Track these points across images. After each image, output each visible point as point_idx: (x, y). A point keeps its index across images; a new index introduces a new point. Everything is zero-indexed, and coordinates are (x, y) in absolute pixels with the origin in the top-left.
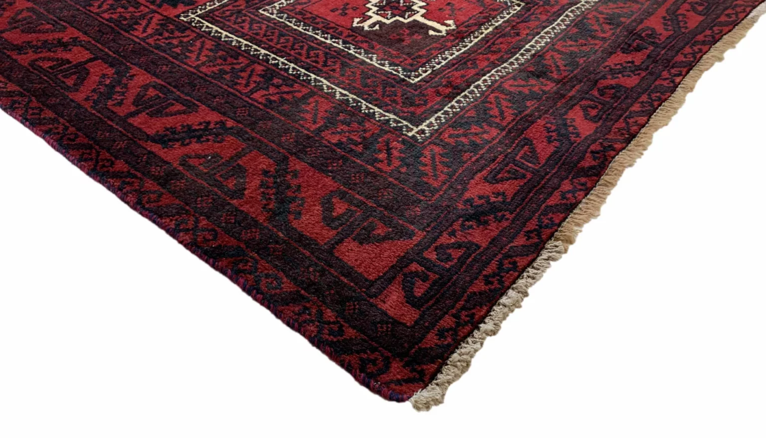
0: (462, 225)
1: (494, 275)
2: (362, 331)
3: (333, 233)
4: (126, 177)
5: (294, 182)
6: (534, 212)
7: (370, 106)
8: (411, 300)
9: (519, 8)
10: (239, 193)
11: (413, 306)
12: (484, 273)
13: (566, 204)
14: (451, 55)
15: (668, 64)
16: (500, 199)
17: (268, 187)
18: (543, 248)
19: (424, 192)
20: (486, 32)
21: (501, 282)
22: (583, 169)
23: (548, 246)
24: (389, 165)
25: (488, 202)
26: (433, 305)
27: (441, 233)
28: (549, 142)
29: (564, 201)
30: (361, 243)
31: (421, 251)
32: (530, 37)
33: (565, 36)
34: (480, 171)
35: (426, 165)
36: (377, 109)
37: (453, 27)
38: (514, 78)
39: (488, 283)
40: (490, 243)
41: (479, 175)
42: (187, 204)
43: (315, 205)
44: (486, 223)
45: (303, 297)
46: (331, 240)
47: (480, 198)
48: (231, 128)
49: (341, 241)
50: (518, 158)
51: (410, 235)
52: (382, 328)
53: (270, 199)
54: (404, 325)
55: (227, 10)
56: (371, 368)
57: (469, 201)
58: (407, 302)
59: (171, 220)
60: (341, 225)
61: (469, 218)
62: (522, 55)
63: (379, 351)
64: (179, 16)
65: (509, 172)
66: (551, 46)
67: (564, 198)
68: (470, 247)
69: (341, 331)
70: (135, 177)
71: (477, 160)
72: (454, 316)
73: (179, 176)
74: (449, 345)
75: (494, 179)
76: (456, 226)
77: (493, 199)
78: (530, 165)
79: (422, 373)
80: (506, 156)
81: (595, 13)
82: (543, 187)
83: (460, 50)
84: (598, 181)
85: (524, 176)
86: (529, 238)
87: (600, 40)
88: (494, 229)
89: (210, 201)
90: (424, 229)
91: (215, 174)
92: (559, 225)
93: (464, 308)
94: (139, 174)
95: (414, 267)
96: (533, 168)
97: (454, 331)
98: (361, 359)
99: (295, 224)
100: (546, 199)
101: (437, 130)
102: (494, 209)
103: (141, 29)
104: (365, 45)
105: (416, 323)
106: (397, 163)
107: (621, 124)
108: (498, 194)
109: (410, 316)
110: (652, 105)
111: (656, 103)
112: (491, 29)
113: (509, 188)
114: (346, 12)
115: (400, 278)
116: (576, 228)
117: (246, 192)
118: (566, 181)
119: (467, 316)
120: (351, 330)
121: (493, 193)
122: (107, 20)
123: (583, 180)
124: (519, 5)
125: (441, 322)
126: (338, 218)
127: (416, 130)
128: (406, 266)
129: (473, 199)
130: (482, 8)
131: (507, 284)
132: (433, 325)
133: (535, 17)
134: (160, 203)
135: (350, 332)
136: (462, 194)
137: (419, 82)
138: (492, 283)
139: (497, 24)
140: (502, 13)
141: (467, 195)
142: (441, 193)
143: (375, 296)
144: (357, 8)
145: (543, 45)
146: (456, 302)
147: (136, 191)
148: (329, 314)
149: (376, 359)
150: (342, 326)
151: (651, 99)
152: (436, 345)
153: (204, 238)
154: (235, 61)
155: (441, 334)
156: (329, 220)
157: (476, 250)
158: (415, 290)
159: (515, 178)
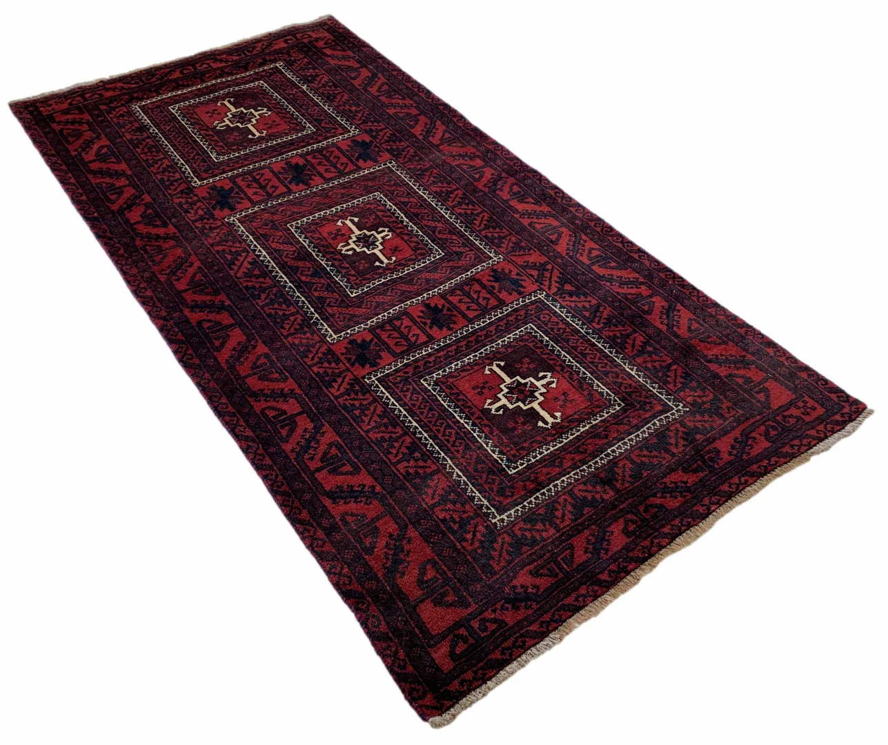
0: (503, 606)
1: (509, 648)
2: (416, 668)
3: (420, 592)
4: (307, 525)
5: (406, 548)
6: (551, 607)
7: (474, 489)
8: (452, 655)
9: (618, 408)
10: (370, 550)
11: (452, 659)
12: (503, 645)
13: (576, 606)
14: (547, 451)
15: (713, 491)
16: (534, 591)
17: (390, 548)
18: (548, 635)
19: (487, 573)
20: (582, 430)
21: (511, 655)
22: (600, 579)
23: (551, 635)
24: (471, 545)
25: (525, 592)
26: (464, 662)
27: (487, 610)
28: (586, 552)
29: (576, 603)
30: (435, 605)
31: (470, 620)
32: (615, 442)
33: (645, 445)
34: (529, 564)
35: (496, 550)
36: (478, 494)
37: (559, 420)
38: (585, 484)
39: (503, 653)
40: (515, 624)
41: (528, 568)
42: (339, 554)
43: (415, 569)
44: (518, 608)
45: (390, 639)
46: (418, 598)
47: (522, 586)
48: (378, 493)
49: (422, 601)
50: (559, 559)
51: (468, 605)
52: (429, 670)
53: (389, 558)
54: (443, 671)
55: (399, 376)
56: (415, 694)
57: (514, 587)
58: (449, 656)
59: (328, 564)
60: (427, 587)
61: (508, 601)
62: (602, 459)
63: (422, 685)
64: (364, 377)
65: (548, 569)
66: (627, 456)
67: (577, 600)
68: (501, 623)
69: (404, 668)
70: (312, 526)
71: (531, 555)
72: (474, 672)
73: (338, 530)
74: (464, 691)
75: (535, 574)
76: (498, 606)
77: (530, 590)
78: (565, 566)
79: (443, 705)
80: (551, 555)
81: (678, 425)
82: (565, 588)
83: (556, 445)
84: (606, 592)
85: (556, 575)
86: (541, 626)
87: (670, 455)
88: (522, 614)
89: (353, 554)
90: (477, 603)
91: (360, 532)
92: (565, 621)
93: (482, 668)
94: (315, 524)
95: (462, 631)
96: (566, 570)
97: (471, 682)
98: (411, 687)
99: (399, 581)
100: (564, 598)
101: (512, 522)
102: (527, 598)
103: (336, 387)
104: (486, 430)
105: (450, 672)
106: (477, 544)
107: (647, 543)
108: (534, 586)
109: (447, 665)
110: (680, 530)
111: (683, 528)
112: (588, 427)
113: (544, 582)
114: (483, 391)
115: (451, 637)
116: (576, 625)
117: (375, 550)
118: (584, 587)
119: (481, 674)
120: (410, 667)
121: (532, 585)
122: (315, 374)
123: (596, 588)
124: (619, 405)
125: (465, 674)
126: (427, 582)
127: (498, 518)
128: (457, 629)
129: (517, 586)
130: (589, 403)
131: (514, 657)
132: (459, 675)
133: (628, 421)
134: (324, 549)
135: (410, 669)
136: (512, 580)
137: (515, 473)
138: (505, 654)
139: (594, 423)
140: (602, 411)
141: (515, 582)
142: (498, 576)
143: (432, 647)
144: (493, 388)
145: (623, 451)
146: (479, 663)
147: (311, 536)
148: (401, 653)
149: (419, 690)
150: (407, 663)
151: (682, 524)
152: (456, 690)
153: (344, 582)
154: (393, 430)
155: (462, 684)
156: (420, 582)
157: (504, 627)
158: (457, 648)
159: (550, 576)
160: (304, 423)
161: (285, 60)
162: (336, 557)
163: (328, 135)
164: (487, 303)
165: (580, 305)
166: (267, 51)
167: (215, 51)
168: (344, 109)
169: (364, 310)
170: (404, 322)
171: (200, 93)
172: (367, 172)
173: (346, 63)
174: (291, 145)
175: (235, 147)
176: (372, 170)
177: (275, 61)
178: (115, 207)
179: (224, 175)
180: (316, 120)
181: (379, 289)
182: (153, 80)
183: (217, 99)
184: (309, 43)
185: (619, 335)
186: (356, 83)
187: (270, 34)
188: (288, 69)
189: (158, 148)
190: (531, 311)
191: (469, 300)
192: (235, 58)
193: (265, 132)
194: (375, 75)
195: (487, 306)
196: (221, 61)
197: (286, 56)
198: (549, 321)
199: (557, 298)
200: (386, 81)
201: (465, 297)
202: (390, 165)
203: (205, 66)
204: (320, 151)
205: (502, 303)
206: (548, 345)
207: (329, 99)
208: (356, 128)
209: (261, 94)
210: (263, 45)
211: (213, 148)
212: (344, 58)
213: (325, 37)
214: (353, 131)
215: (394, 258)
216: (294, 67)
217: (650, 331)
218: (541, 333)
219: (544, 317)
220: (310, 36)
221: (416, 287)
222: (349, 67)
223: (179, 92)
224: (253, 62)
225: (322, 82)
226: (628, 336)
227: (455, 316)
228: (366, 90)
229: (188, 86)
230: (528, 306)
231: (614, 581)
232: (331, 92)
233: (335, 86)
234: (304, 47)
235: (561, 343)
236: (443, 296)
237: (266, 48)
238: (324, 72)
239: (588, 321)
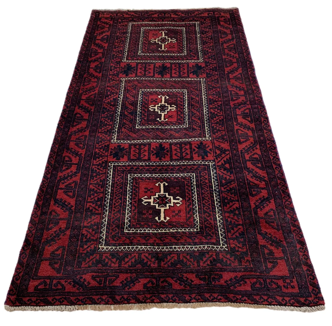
1: (56, 300)
2: (20, 284)
3: (49, 256)
4: (38, 207)
5: (61, 237)
6: (86, 295)
7: (105, 230)
8: (36, 288)
9: (195, 230)
10: (48, 229)
11: (34, 289)
12: (56, 297)
13: (96, 301)
14: (148, 231)
15: (199, 294)
17: (55, 233)
18: (74, 305)
19: (77, 265)
20: (171, 231)
21: (55, 303)
22: (115, 297)
23: (76, 306)
24: (83, 251)
25: (83, 282)
26: (37, 293)
27: (64, 279)
28: (121, 283)
30: (49, 265)
31: (54, 279)
32: (180, 244)
33: (191, 254)
34: (95, 273)
35: (89, 259)
36: (105, 232)
37: (165, 221)
38: (149, 254)
39: (53, 300)
40: (68, 292)
41: (93, 273)
42: (38, 224)
43: (56, 246)
44: (75, 287)
45: (23, 266)
47: (84, 279)
48: (71, 210)
49: (46, 260)
50: (108, 278)
51: (59, 273)
52: (24, 287)
53: (51, 237)
54: (27, 291)
55: (122, 168)
56: (11, 292)
57: (81, 278)
59: (31, 225)
60: (52, 256)
61: (74, 281)
62: (167, 248)
63: (16, 291)
64: (110, 162)
65: (100, 280)
66: (178, 253)
67: (98, 299)
68: (64, 287)
69: (17, 280)
71: (99, 269)
72: (37, 299)
73: (45, 215)
75: (94, 278)
76: (69, 281)
77: (86, 283)
78: (107, 283)
79: (16, 303)
80: (107, 275)
81: (214, 254)
82: (99, 291)
83: (154, 231)
84: (113, 304)
85: (100, 284)
86: (75, 300)
87: (198, 265)
88: (74, 290)
89: (42, 227)
90: (63, 274)
91: (52, 220)
92: (86, 304)
93: (40, 300)
94: (41, 208)
95: (48, 281)
96: (106, 285)
97: (32, 302)
98: (12, 289)
99: (46, 247)
100: (94, 295)
101: (106, 251)
102: (82, 285)
103: (97, 161)
104: (133, 208)
105: (30, 293)
106: (85, 252)
107: (149, 296)
108: (89, 283)
109: (31, 290)
110: (168, 300)
111: (171, 300)
112: (175, 231)
113: (93, 283)
114: (148, 192)
115: (42, 280)
116: (90, 309)
117: (50, 231)
118: (106, 296)
119: (38, 302)
120: (19, 281)
121: (88, 281)
122: (95, 152)
123: (110, 300)
124: (197, 229)
125: (33, 298)
126: (55, 254)
127: (103, 246)
128: (47, 279)
130: (185, 221)
131: (55, 304)
132: (31, 296)
133: (194, 238)
134: (34, 219)
136: (83, 274)
137: (126, 232)
139: (179, 231)
140: (187, 228)
141: (84, 276)
142: (80, 269)
143: (33, 279)
144: (153, 192)
145: (179, 250)
146: (41, 297)
147: (36, 212)
148: (21, 274)
149: (14, 292)
150: (19, 279)
151: (172, 298)
152: (25, 301)
153: (30, 235)
154: (100, 189)
155: (28, 300)
156: (53, 253)
157: (63, 290)
158: (40, 286)
159: (98, 283)
160: (74, 169)
161: (201, 22)
162: (36, 224)
163: (189, 58)
164: (186, 156)
165: (225, 176)
166: (198, 16)
167: (178, 10)
168: (205, 50)
169: (135, 135)
170: (146, 147)
171: (158, 25)
172: (190, 79)
173: (226, 31)
174: (172, 58)
175: (150, 51)
176: (192, 79)
177: (196, 21)
178: (90, 60)
179: (136, 61)
180: (190, 51)
181: (149, 130)
182: (146, 15)
183: (159, 30)
184: (217, 17)
185: (229, 198)
186: (221, 40)
187: (205, 9)
188: (199, 26)
189: (124, 42)
190: (200, 168)
191: (179, 151)
192: (183, 15)
193: (166, 49)
194: (233, 39)
195: (184, 157)
196: (177, 15)
197: (203, 20)
198: (203, 176)
199: (217, 168)
200: (235, 43)
201: (179, 149)
202: (202, 80)
203: (169, 15)
204: (179, 64)
205: (192, 159)
206: (193, 186)
207: (203, 43)
208: (203, 59)
209: (180, 33)
210: (198, 13)
211: (142, 49)
212: (226, 28)
213: (227, 17)
214: (201, 60)
215: (167, 120)
216: (202, 26)
217: (245, 204)
218: (195, 180)
219: (203, 174)
220: (220, 14)
221: (164, 135)
222: (225, 32)
223: (150, 23)
224: (188, 19)
225: (208, 36)
226: (232, 201)
227: (168, 155)
228: (222, 44)
229: (155, 21)
230: (201, 165)
231: (120, 302)
232: (207, 41)
233: (211, 39)
234: (214, 18)
235: (199, 188)
236: (171, 144)
237: (198, 14)
238: (212, 31)
239: (220, 185)
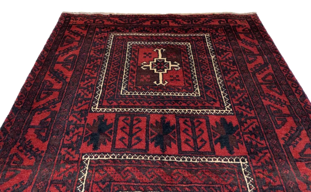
161: (212, 33)
163: (207, 104)
166: (205, 24)
167: (177, 15)
168: (230, 86)
171: (151, 39)
172: (217, 161)
173: (250, 48)
174: (176, 102)
175: (140, 87)
176: (223, 161)
177: (205, 32)
179: (116, 109)
180: (206, 87)
182: (135, 22)
183: (154, 47)
184: (233, 26)
186: (249, 66)
187: (214, 14)
188: (211, 40)
189: (99, 68)
192: (185, 23)
193: (166, 82)
194: (266, 64)
196: (176, 22)
197: (214, 31)
200: (273, 72)
202: (241, 162)
203: (166, 23)
204: (193, 117)
207: (224, 72)
208: (231, 107)
209: (184, 52)
210: (205, 20)
211: (127, 82)
212: (251, 44)
213: (245, 26)
214: (228, 109)
216: (214, 40)
220: (236, 23)
222: (251, 52)
223: (141, 35)
224: (193, 29)
225: (227, 57)
228: (254, 75)
229: (148, 32)
232: (228, 68)
233: (234, 63)
234: (229, 28)
237: (206, 22)
238: (231, 50)
